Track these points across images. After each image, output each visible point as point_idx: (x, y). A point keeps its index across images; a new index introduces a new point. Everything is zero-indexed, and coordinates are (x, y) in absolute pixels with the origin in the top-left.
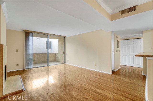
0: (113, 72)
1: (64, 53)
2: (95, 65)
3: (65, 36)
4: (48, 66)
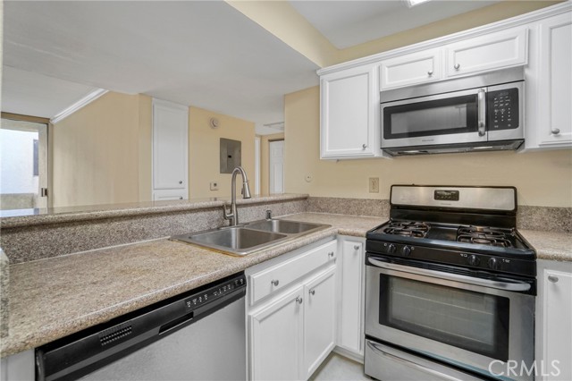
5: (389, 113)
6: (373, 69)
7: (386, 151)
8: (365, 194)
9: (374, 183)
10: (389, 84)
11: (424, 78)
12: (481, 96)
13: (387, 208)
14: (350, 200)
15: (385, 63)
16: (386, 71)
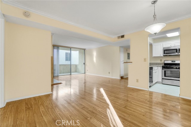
0: (122, 78)
1: (84, 64)
2: (109, 73)
3: (85, 49)
4: (71, 74)
5: (164, 51)
6: (162, 44)
7: (164, 56)
8: (159, 62)
9: (161, 60)
10: (164, 46)
11: (170, 46)
12: (178, 49)
13: (164, 64)
14: (157, 63)
15: (164, 43)
16: (164, 45)
